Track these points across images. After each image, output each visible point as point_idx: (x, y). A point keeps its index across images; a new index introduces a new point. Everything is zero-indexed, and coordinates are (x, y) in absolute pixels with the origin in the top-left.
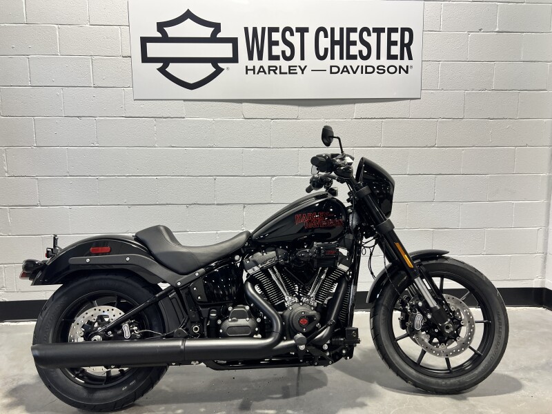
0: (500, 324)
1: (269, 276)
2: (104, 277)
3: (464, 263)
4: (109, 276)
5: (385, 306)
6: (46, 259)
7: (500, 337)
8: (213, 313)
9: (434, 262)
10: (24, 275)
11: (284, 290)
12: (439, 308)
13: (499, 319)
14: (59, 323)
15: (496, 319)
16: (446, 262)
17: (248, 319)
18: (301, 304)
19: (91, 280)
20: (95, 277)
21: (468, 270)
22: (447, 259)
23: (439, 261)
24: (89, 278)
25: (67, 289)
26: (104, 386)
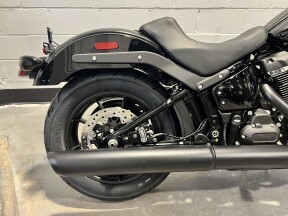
2: (111, 77)
4: (116, 77)
6: (44, 55)
8: (237, 118)
10: (22, 74)
14: (69, 124)
17: (272, 125)
19: (98, 81)
20: (101, 77)
24: (95, 79)
25: (73, 89)
26: (119, 181)
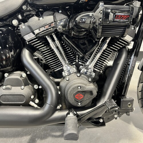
1: (47, 44)
11: (64, 59)
17: (23, 87)
18: (79, 75)
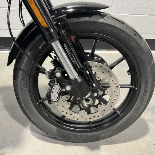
0: (146, 91)
3: (123, 23)
5: (23, 70)
7: (141, 103)
9: (87, 19)
12: (79, 80)
13: (146, 87)
15: (143, 86)
16: (101, 20)
21: (126, 32)
22: (103, 15)
23: (93, 18)
